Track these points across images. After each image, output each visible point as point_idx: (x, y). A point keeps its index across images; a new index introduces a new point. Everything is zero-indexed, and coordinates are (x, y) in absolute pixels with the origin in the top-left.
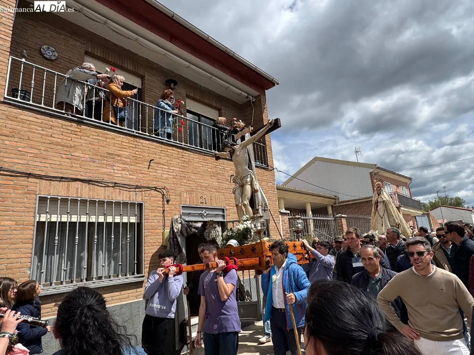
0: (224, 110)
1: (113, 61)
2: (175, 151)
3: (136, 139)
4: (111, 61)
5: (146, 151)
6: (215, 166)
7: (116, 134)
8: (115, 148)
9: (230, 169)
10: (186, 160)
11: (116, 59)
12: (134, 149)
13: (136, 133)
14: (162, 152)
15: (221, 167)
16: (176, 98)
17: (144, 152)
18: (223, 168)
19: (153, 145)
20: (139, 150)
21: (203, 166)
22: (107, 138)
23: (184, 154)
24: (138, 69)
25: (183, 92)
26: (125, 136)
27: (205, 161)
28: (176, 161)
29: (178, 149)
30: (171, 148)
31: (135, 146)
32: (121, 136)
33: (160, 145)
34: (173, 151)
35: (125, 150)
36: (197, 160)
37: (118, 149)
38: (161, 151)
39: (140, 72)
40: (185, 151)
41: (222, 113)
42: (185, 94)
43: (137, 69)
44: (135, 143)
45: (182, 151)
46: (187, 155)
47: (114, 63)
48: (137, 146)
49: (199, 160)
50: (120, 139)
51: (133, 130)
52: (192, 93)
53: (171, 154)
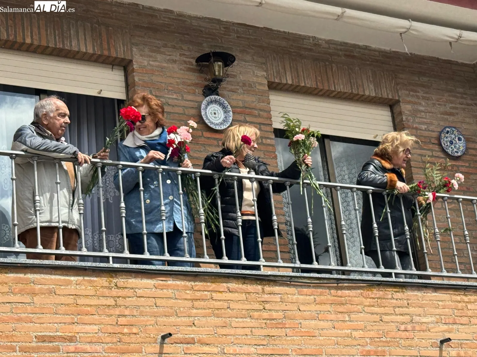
0: (409, 102)
1: (36, 43)
2: (236, 292)
3: (115, 280)
4: (32, 44)
5: (148, 309)
6: (377, 318)
7: (58, 277)
8: (59, 318)
9: (433, 319)
10: (275, 315)
11: (43, 32)
12: (112, 312)
13: (116, 260)
14: (196, 304)
15: (400, 318)
16: (234, 103)
17: (142, 314)
18: (407, 318)
19: (168, 287)
20: (127, 312)
21: (337, 324)
22: (34, 294)
23: (266, 297)
24: (108, 44)
25: (257, 76)
26: (84, 275)
27: (341, 309)
28: (242, 325)
29: (244, 286)
30: (224, 286)
31: (113, 303)
32: (72, 278)
33: (189, 284)
34: (229, 296)
35: (87, 318)
36: (313, 307)
37: (68, 319)
38: (192, 300)
39: (117, 53)
40: (267, 288)
41: (400, 113)
42: (266, 82)
43: (105, 46)
44: (115, 292)
45: (260, 287)
46: (277, 298)
47: (39, 46)
48: (120, 301)
49: (318, 308)
50: (72, 289)
51: (105, 253)
52: (288, 73)
53: (226, 305)
